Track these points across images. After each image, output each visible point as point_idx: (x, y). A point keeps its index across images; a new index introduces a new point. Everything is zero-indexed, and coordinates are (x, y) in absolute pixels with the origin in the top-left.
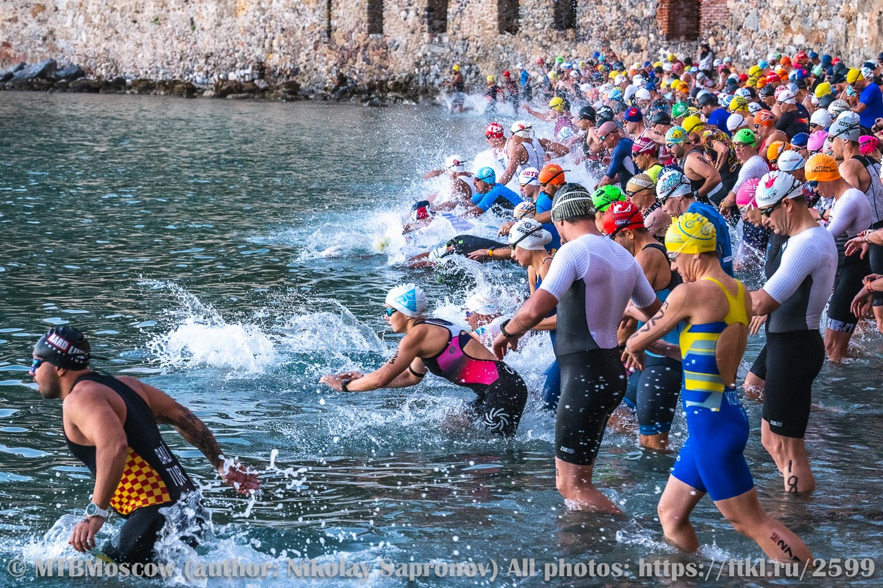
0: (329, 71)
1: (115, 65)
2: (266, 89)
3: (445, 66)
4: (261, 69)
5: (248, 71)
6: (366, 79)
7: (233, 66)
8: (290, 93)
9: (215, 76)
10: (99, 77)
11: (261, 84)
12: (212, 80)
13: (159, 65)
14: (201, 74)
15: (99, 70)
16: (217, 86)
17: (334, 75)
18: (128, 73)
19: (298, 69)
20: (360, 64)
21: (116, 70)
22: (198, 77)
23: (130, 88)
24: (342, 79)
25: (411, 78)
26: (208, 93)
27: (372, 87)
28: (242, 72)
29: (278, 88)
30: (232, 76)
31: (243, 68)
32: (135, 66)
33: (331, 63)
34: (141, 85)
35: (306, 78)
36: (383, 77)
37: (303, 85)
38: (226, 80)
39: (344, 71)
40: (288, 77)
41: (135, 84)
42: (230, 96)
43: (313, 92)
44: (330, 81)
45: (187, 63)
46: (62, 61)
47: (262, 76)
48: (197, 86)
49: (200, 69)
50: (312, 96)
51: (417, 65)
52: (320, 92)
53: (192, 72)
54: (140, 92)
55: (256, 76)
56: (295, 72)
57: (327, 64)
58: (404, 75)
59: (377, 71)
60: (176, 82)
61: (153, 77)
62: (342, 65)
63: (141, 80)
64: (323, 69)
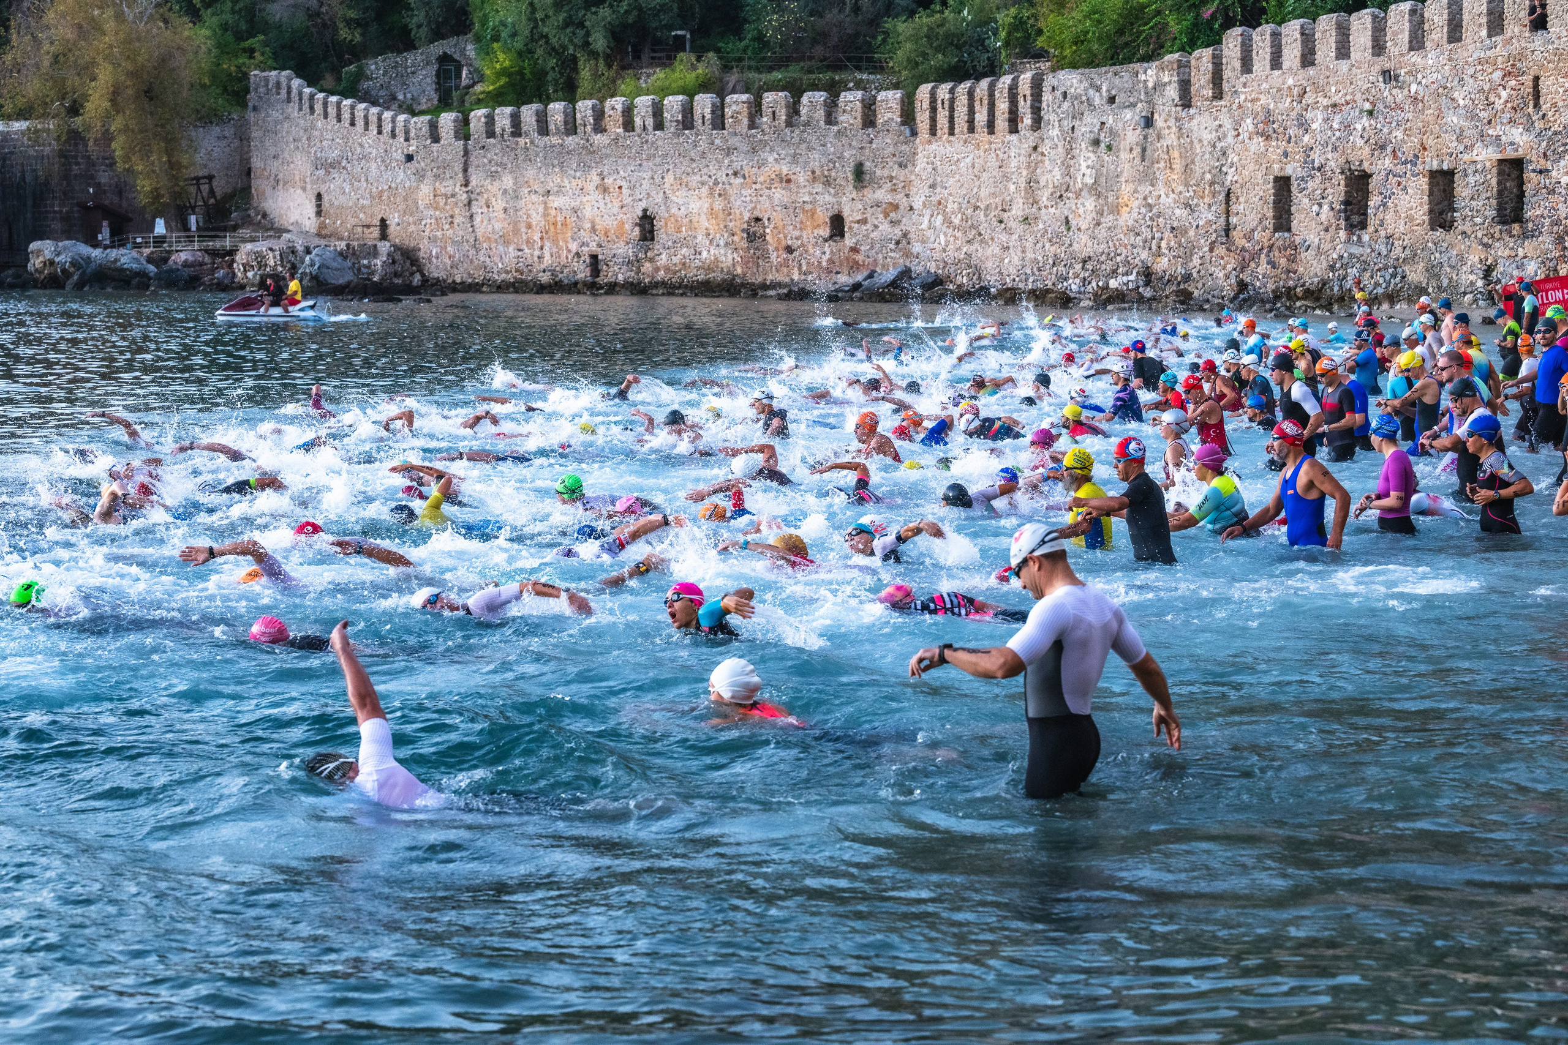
0: (1227, 277)
1: (978, 271)
2: (1153, 299)
3: (1365, 270)
4: (1147, 275)
5: (1132, 277)
6: (1271, 286)
7: (1114, 272)
8: (1182, 303)
9: (1094, 284)
10: (959, 286)
11: (1148, 293)
12: (1089, 288)
13: (1029, 271)
14: (1077, 281)
15: (959, 277)
16: (1096, 295)
17: (1233, 281)
18: (992, 280)
19: (1191, 275)
20: (1263, 268)
21: (980, 278)
22: (1074, 285)
23: (995, 298)
24: (1242, 286)
25: (1324, 284)
26: (1086, 303)
27: (1277, 296)
28: (1125, 279)
29: (1167, 297)
30: (1113, 284)
31: (1127, 274)
32: (1001, 273)
33: (1229, 267)
34: (1008, 295)
35: (1200, 285)
36: (1291, 283)
37: (1196, 293)
38: (1106, 287)
39: (1246, 277)
40: (1179, 284)
41: (1001, 294)
42: (1110, 307)
43: (1208, 301)
44: (1228, 288)
45: (1062, 269)
46: (917, 269)
47: (1147, 283)
48: (1072, 295)
49: (1076, 276)
50: (1207, 306)
51: (1332, 268)
52: (1216, 301)
53: (1066, 279)
54: (1006, 304)
55: (1141, 283)
56: (1187, 278)
57: (1224, 268)
58: (1316, 280)
59: (1284, 276)
60: (1048, 291)
61: (1021, 285)
62: (1242, 271)
63: (1008, 289)
64: (1221, 275)
